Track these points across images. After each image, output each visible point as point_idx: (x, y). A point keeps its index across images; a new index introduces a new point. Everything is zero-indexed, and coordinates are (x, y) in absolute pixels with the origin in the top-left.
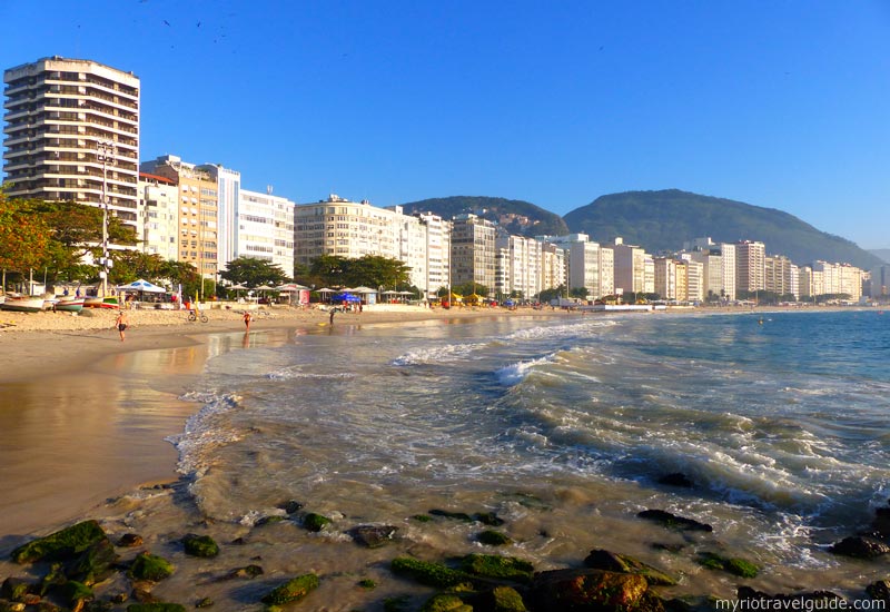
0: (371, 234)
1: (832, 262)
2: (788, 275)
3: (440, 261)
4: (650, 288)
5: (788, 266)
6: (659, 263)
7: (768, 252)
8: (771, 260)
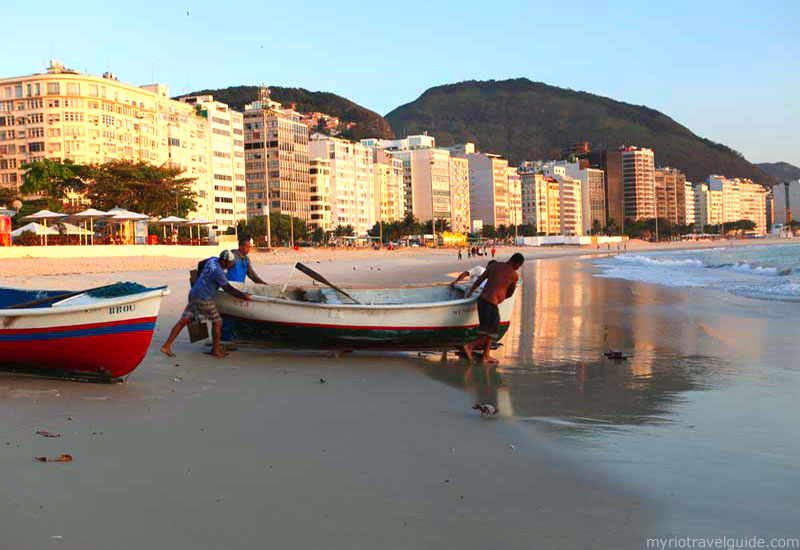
0: (121, 131)
1: (729, 176)
2: (681, 196)
3: (229, 178)
4: (516, 218)
5: (680, 182)
6: (527, 179)
7: (659, 162)
8: (660, 174)
